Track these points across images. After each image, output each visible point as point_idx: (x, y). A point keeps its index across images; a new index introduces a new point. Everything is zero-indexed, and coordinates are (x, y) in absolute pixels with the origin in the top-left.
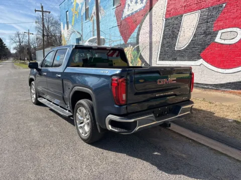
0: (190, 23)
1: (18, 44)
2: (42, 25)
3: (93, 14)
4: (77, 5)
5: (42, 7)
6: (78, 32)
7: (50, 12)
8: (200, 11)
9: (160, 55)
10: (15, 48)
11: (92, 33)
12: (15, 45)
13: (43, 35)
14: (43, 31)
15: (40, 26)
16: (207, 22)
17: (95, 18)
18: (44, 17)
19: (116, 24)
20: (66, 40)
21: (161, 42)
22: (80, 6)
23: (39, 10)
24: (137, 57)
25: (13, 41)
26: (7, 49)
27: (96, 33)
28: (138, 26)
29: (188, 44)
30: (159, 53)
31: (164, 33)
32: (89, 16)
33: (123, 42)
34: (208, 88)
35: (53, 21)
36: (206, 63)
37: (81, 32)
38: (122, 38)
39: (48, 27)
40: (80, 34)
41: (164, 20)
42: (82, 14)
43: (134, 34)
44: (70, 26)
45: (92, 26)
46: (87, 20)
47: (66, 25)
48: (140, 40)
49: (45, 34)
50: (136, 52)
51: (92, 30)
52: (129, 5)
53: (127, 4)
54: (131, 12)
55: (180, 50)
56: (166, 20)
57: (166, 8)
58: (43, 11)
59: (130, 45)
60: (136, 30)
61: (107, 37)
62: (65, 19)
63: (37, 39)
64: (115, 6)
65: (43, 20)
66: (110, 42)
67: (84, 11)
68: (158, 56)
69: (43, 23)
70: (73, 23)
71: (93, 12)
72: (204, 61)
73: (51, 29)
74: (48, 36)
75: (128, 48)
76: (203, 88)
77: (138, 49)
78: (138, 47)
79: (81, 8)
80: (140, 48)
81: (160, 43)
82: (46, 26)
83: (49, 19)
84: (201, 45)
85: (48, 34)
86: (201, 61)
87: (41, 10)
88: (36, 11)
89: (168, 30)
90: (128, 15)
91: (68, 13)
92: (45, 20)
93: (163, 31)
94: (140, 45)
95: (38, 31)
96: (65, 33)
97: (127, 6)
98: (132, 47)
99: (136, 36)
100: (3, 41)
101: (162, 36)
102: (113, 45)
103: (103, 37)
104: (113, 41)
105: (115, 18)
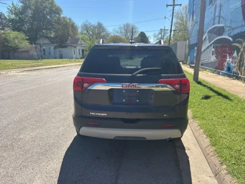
5: (174, 1)
7: (181, 5)
19: (240, 4)
25: (156, 39)
27: (216, 20)
44: (195, 17)
45: (213, 12)
47: (191, 16)
51: (213, 17)
58: (174, 5)
62: (192, 10)
65: (173, 15)
66: (229, 30)
70: (197, 13)
87: (173, 4)
88: (167, 6)
96: (189, 26)
102: (232, 34)
103: (222, 25)
104: (233, 29)
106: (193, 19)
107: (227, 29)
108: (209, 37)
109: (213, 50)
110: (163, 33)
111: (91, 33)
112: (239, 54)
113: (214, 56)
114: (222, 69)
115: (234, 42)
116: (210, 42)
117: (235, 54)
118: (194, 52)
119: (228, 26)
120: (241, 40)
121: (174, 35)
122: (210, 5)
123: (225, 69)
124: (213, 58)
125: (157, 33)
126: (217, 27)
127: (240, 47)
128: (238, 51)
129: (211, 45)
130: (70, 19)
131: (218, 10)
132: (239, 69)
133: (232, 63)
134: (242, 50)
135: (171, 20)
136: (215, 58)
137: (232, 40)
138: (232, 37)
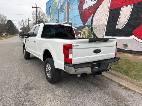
0: (126, 13)
1: (23, 26)
2: (36, 16)
3: (65, 8)
4: (56, 3)
5: (36, 5)
6: (56, 19)
7: (40, 8)
8: (132, 5)
9: (106, 32)
10: (21, 29)
11: (64, 20)
12: (21, 27)
13: (37, 21)
14: (36, 19)
15: (35, 16)
16: (137, 12)
17: (66, 10)
18: (37, 11)
19: (79, 14)
21: (106, 24)
22: (58, 4)
23: (34, 7)
24: (91, 34)
26: (17, 29)
27: (66, 19)
28: (92, 15)
29: (124, 26)
30: (105, 32)
31: (108, 19)
32: (63, 10)
33: (82, 25)
34: (137, 54)
35: (42, 13)
36: (136, 38)
37: (58, 19)
38: (82, 22)
39: (39, 16)
40: (57, 20)
41: (109, 11)
42: (59, 8)
43: (90, 20)
44: (51, 16)
45: (64, 15)
46: (62, 12)
47: (49, 15)
48: (93, 24)
49: (37, 20)
50: (90, 31)
51: (64, 18)
52: (86, 2)
53: (85, 1)
54: (88, 7)
55: (119, 30)
56: (110, 11)
57: (110, 3)
58: (36, 8)
59: (87, 27)
60: (91, 18)
61: (73, 22)
62: (49, 12)
63: (33, 23)
64: (78, 3)
65: (36, 13)
66: (75, 25)
67: (60, 7)
68: (105, 33)
69: (37, 14)
70: (53, 14)
71: (65, 7)
72: (135, 37)
73: (41, 18)
74: (39, 22)
75: (86, 28)
76: (134, 54)
77: (92, 29)
78: (92, 27)
79: (58, 5)
80: (93, 28)
81: (106, 26)
82: (38, 16)
83: (40, 12)
84: (133, 26)
85: (39, 20)
86: (133, 36)
88: (32, 7)
89: (111, 17)
90: (86, 9)
91: (50, 8)
92: (37, 13)
93: (108, 18)
94: (93, 26)
95: (34, 19)
96: (48, 20)
97: (85, 3)
98: (88, 28)
99: (91, 21)
100: (15, 25)
101: (107, 21)
102: (76, 27)
104: (77, 24)
105: (78, 11)
106: (50, 17)
107: (73, 24)
112: (81, 35)
115: (78, 30)
120: (82, 29)
122: (61, 11)
128: (81, 34)
131: (66, 15)
134: (82, 33)
137: (76, 29)
138: (76, 28)
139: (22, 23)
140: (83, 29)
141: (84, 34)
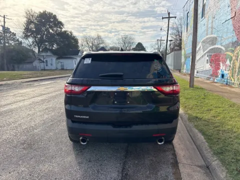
3: (208, 10)
5: (169, 14)
7: (175, 17)
11: (206, 32)
14: (167, 36)
19: (230, 16)
20: (185, 43)
23: (166, 17)
25: (152, 48)
27: (209, 31)
32: (205, 13)
33: (235, 39)
38: (234, 34)
44: (189, 28)
46: (204, 18)
51: (206, 28)
58: (169, 18)
62: (186, 22)
67: (201, 8)
69: (168, 29)
70: (191, 25)
87: (168, 16)
88: (163, 18)
91: (188, 14)
96: (184, 36)
102: (224, 44)
103: (215, 36)
104: (225, 39)
105: (230, 8)
106: (187, 31)
107: (219, 39)
108: (203, 47)
109: (208, 58)
110: (159, 43)
111: (91, 45)
112: (232, 62)
113: (208, 64)
114: (217, 76)
115: (227, 51)
116: (204, 51)
117: (228, 62)
118: (189, 60)
119: (221, 36)
120: (233, 49)
121: (170, 45)
122: (202, 17)
123: (219, 76)
124: (208, 67)
125: (154, 43)
126: (210, 37)
127: (232, 55)
128: (231, 59)
129: (205, 54)
130: (71, 32)
131: (210, 21)
132: (232, 76)
133: (226, 70)
134: (234, 58)
135: (167, 31)
136: (210, 66)
137: (224, 49)
138: (224, 46)
139: (157, 46)
140: (236, 47)
141: (237, 60)
